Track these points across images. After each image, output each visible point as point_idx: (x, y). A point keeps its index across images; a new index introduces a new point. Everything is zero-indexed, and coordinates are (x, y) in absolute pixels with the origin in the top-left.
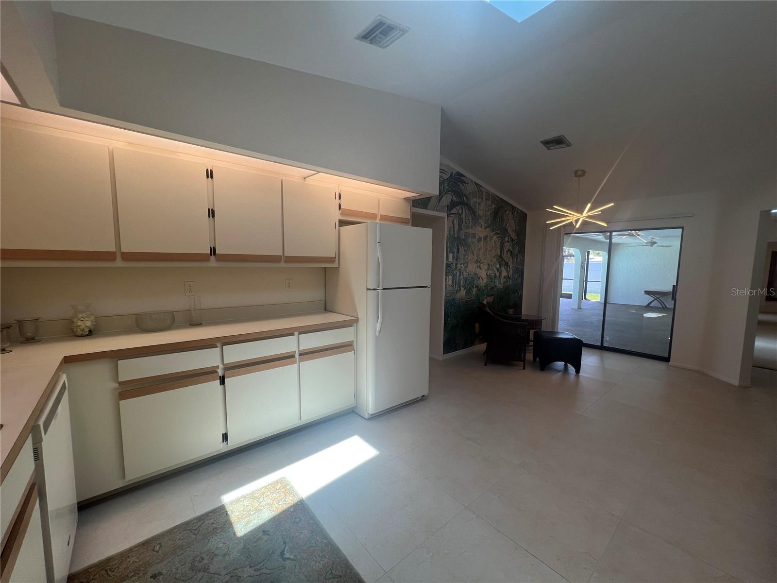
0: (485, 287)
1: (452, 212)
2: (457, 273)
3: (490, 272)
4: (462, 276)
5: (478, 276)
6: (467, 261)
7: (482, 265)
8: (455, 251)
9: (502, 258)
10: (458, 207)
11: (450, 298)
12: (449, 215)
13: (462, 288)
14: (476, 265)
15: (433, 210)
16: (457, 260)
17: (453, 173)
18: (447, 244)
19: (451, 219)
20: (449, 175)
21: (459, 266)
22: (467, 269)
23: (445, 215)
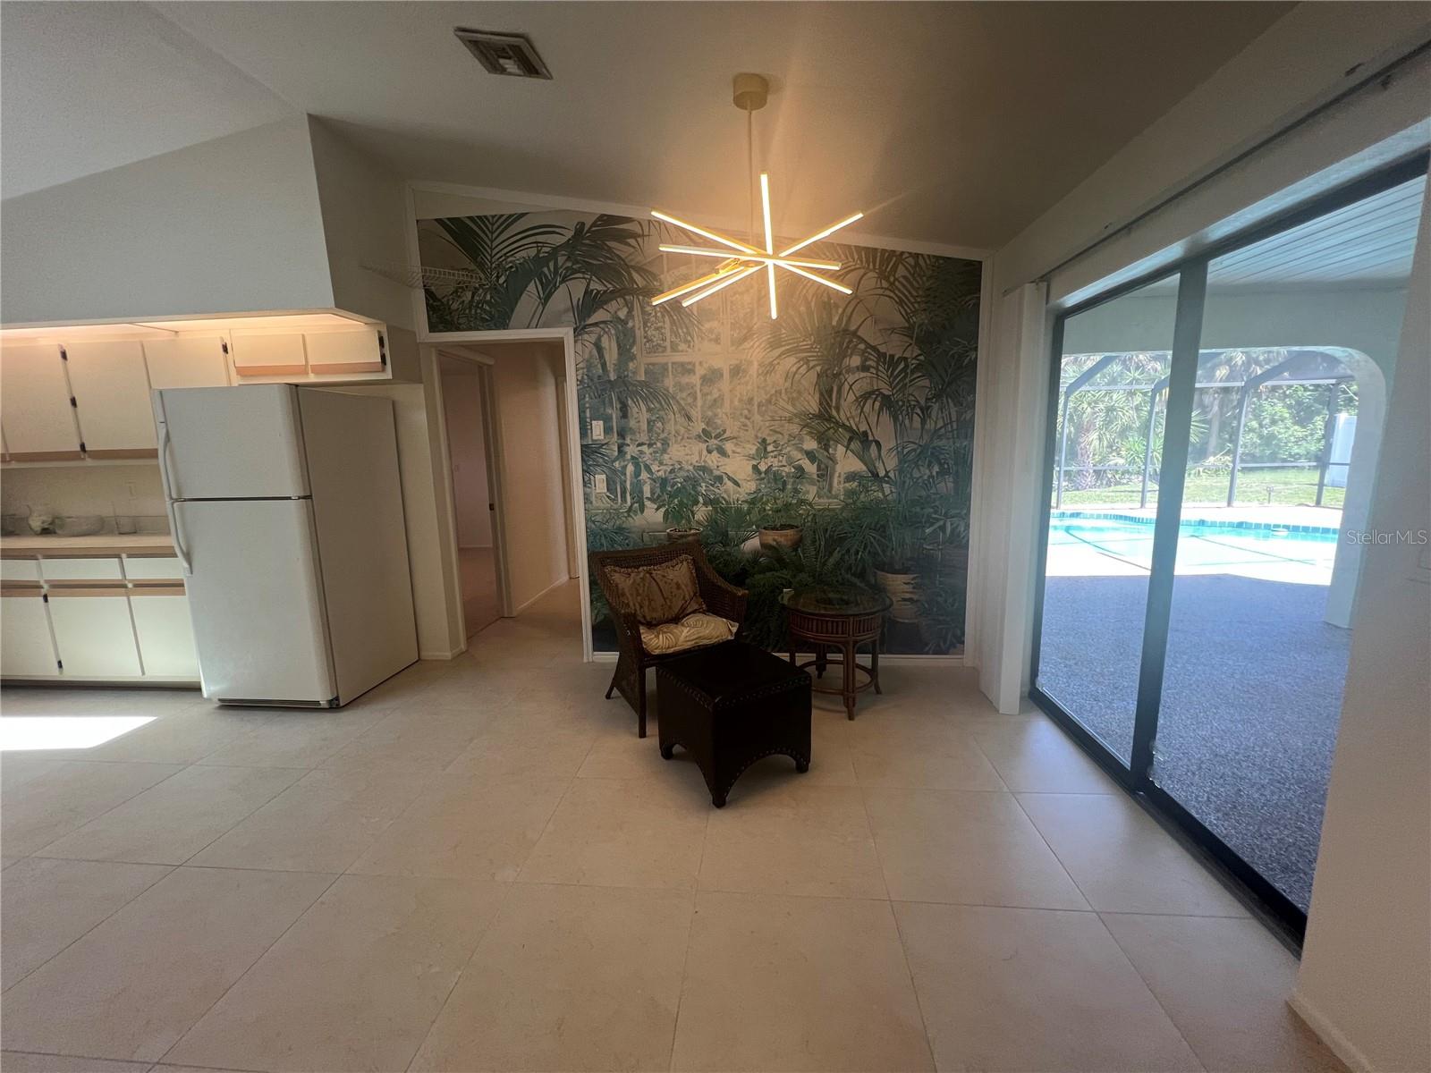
0: (752, 502)
1: (590, 321)
2: (625, 467)
3: (772, 462)
4: (644, 475)
5: (716, 473)
6: (662, 436)
7: (729, 446)
8: (614, 414)
9: (830, 419)
10: (613, 306)
11: (609, 526)
12: (578, 332)
13: (647, 503)
14: (705, 446)
15: (528, 327)
16: (622, 435)
17: (583, 224)
18: (580, 398)
19: (590, 338)
20: (572, 233)
21: (631, 450)
22: (666, 456)
23: (565, 333)
